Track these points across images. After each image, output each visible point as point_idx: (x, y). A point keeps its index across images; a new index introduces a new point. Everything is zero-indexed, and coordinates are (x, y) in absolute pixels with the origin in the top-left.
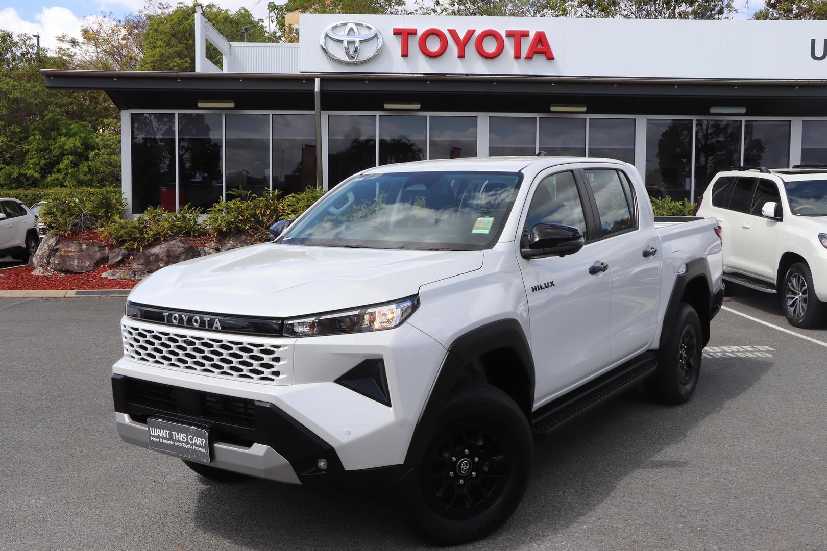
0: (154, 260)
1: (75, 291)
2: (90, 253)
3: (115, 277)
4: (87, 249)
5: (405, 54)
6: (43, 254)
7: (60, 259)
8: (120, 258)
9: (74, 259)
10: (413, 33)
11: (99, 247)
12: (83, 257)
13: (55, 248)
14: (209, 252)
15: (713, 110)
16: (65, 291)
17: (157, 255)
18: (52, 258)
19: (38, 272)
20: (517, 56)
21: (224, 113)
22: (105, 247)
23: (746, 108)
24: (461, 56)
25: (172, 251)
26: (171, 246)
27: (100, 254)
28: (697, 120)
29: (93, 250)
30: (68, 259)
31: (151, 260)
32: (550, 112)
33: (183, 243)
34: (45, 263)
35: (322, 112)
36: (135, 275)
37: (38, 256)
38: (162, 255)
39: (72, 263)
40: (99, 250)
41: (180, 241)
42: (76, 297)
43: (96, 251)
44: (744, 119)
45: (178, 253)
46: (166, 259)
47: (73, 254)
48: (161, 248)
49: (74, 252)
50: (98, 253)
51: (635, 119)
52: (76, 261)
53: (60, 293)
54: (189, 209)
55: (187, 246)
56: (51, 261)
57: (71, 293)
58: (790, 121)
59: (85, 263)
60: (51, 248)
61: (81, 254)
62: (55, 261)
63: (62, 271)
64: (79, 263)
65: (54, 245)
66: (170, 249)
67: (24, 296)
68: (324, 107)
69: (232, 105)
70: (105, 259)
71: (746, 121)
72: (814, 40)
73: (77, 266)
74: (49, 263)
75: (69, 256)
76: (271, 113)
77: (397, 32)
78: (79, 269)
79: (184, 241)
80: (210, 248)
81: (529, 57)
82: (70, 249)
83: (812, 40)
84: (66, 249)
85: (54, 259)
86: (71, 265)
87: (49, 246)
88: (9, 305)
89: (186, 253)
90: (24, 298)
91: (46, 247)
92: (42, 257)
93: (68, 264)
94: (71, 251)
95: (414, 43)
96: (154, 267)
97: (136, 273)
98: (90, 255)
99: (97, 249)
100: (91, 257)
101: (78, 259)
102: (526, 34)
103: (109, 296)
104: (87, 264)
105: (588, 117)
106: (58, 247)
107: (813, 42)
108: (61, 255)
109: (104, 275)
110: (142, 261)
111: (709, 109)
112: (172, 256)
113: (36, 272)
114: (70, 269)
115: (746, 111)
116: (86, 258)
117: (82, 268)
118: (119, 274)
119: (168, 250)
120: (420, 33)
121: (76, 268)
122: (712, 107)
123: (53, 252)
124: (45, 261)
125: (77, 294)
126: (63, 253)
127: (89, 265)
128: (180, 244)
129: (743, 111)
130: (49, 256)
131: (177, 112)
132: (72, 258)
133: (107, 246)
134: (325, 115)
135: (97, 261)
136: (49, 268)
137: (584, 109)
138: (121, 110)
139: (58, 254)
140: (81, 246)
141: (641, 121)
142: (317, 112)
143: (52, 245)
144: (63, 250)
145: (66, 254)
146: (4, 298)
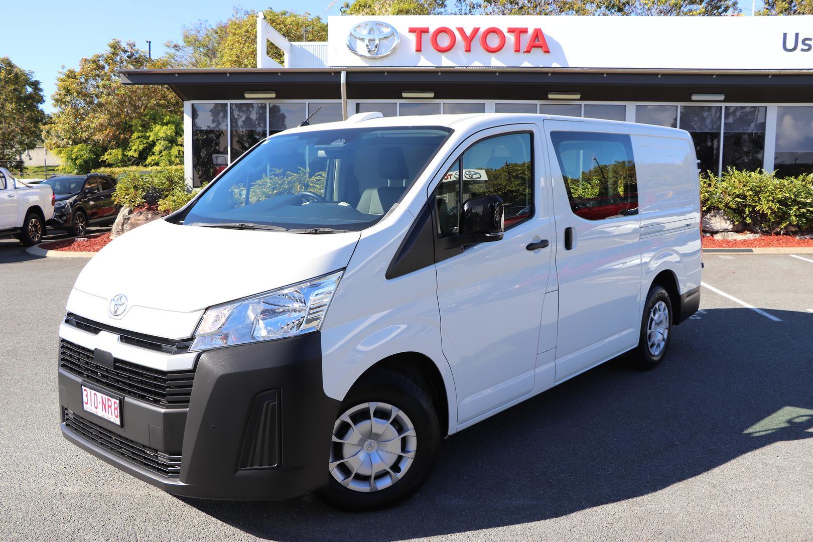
4: (153, 218)
5: (419, 50)
6: (119, 222)
7: (131, 227)
10: (426, 31)
13: (128, 217)
15: (694, 97)
18: (125, 226)
20: (517, 51)
21: (267, 102)
23: (725, 95)
24: (468, 50)
28: (681, 106)
32: (548, 99)
34: (121, 229)
35: (348, 100)
44: (724, 105)
47: (141, 222)
49: (142, 220)
51: (625, 106)
56: (124, 228)
58: (766, 107)
60: (125, 217)
68: (349, 96)
69: (274, 95)
71: (726, 107)
72: (786, 34)
74: (123, 230)
75: (138, 224)
76: (307, 101)
77: (412, 30)
81: (528, 51)
82: (139, 218)
83: (784, 34)
84: (136, 218)
85: (127, 226)
91: (121, 217)
92: (118, 225)
94: (139, 220)
95: (427, 38)
102: (525, 31)
105: (583, 103)
106: (130, 216)
107: (785, 35)
108: (131, 223)
111: (691, 95)
113: (112, 237)
115: (725, 98)
120: (432, 30)
122: (693, 94)
123: (126, 220)
124: (120, 227)
126: (133, 221)
129: (722, 97)
130: (123, 224)
131: (229, 102)
134: (352, 103)
137: (579, 97)
138: (183, 101)
139: (129, 222)
140: (148, 215)
141: (631, 107)
142: (344, 100)
143: (126, 215)
144: (134, 218)
145: (136, 222)
146: (82, 258)
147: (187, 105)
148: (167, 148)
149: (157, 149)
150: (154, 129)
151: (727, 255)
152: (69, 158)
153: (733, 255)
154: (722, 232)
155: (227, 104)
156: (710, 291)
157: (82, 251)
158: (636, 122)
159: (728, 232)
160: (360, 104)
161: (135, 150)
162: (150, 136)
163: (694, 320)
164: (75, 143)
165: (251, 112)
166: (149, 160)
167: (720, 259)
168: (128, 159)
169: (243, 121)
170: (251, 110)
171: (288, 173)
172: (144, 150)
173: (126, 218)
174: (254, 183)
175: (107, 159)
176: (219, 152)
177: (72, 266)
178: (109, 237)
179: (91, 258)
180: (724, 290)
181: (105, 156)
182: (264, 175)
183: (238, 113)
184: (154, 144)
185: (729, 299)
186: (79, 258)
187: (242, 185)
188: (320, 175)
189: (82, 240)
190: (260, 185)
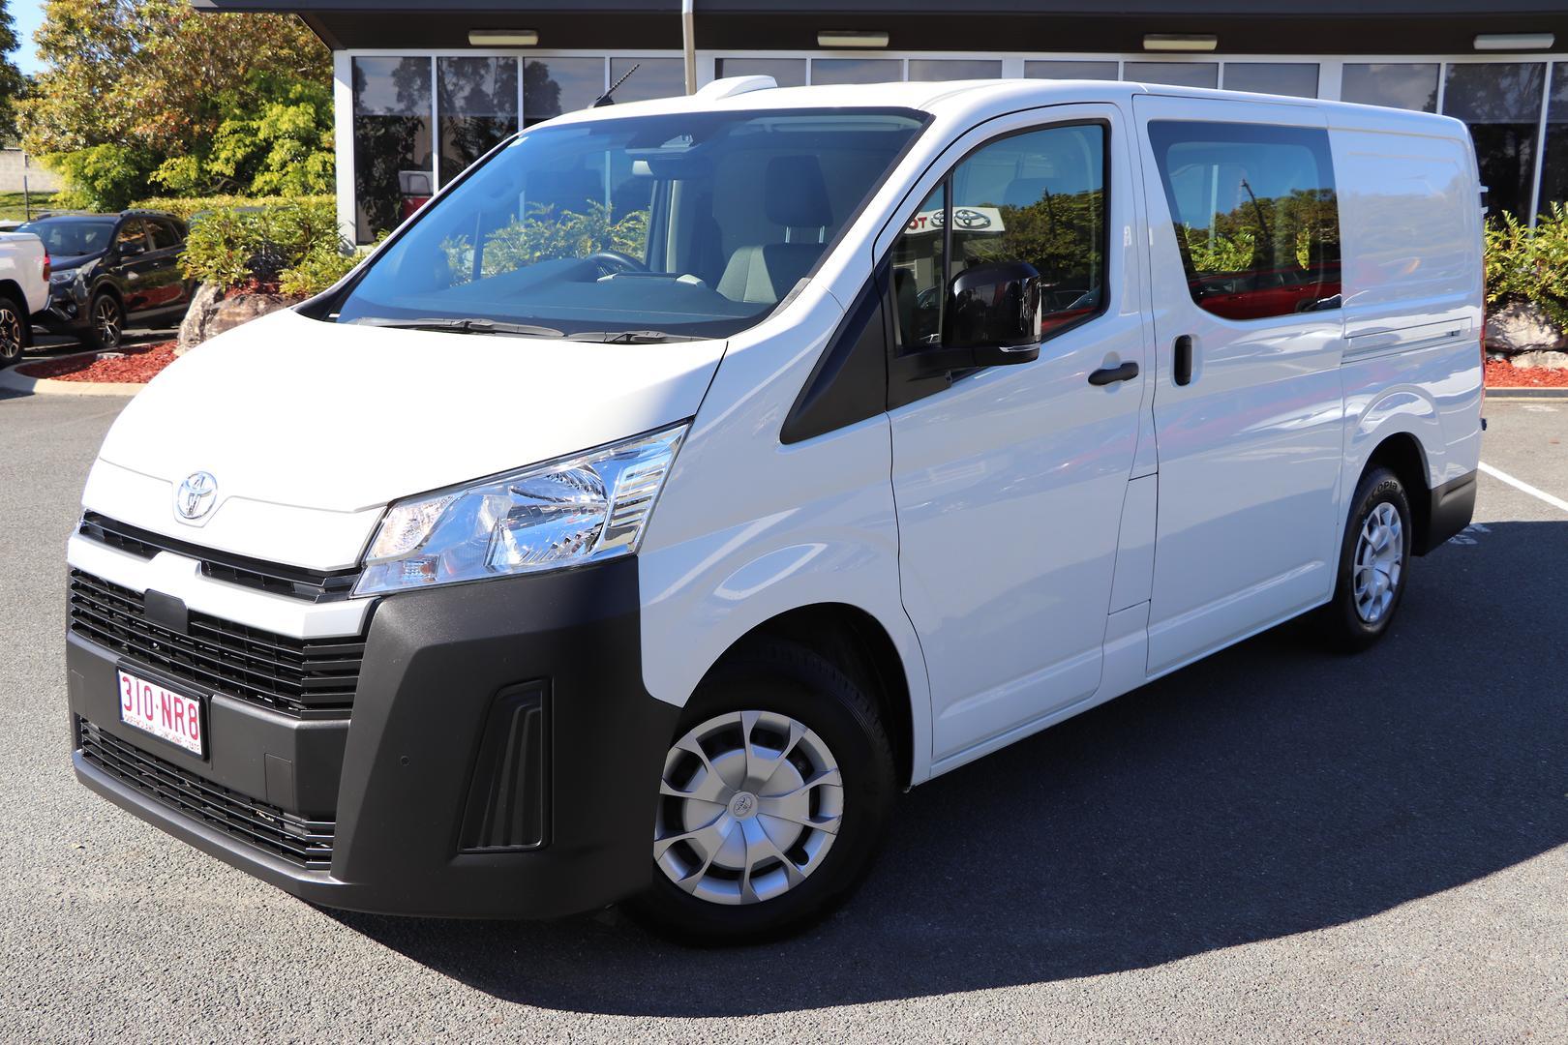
4: (268, 310)
6: (193, 320)
7: (220, 329)
13: (213, 308)
15: (1481, 43)
18: (207, 326)
21: (519, 55)
23: (1555, 37)
28: (1448, 64)
32: (1141, 50)
34: (196, 335)
35: (698, 52)
37: (187, 323)
44: (1550, 59)
47: (242, 318)
49: (244, 315)
51: (1319, 64)
56: (205, 331)
60: (206, 308)
62: (211, 331)
65: (211, 301)
68: (700, 44)
69: (533, 40)
71: (1555, 64)
74: (202, 336)
75: (236, 324)
76: (607, 54)
82: (237, 310)
84: (231, 310)
85: (210, 328)
87: (203, 304)
91: (199, 306)
92: (191, 324)
94: (239, 314)
105: (1222, 59)
106: (218, 305)
108: (221, 321)
111: (1473, 38)
115: (1555, 43)
122: (1479, 37)
123: (209, 314)
124: (197, 331)
126: (225, 317)
129: (1548, 42)
130: (202, 324)
131: (433, 54)
134: (707, 58)
137: (1212, 45)
138: (332, 50)
139: (216, 318)
140: (257, 305)
141: (1331, 67)
142: (689, 52)
143: (209, 302)
144: (226, 310)
145: (231, 319)
146: (114, 396)
147: (342, 59)
148: (300, 156)
149: (275, 157)
150: (269, 113)
151: (1542, 403)
152: (79, 174)
153: (1555, 403)
154: (1532, 351)
155: (430, 58)
156: (1500, 482)
157: (112, 381)
158: (1342, 100)
159: (1545, 351)
160: (725, 62)
161: (228, 160)
162: (259, 128)
163: (1460, 545)
164: (92, 141)
165: (482, 77)
166: (259, 182)
167: (1525, 411)
168: (212, 179)
169: (465, 98)
170: (483, 72)
171: (566, 212)
172: (247, 159)
173: (208, 311)
174: (491, 236)
175: (164, 179)
176: (413, 166)
177: (91, 414)
178: (171, 352)
179: (133, 397)
180: (1531, 482)
181: (161, 172)
182: (513, 216)
183: (454, 80)
184: (267, 147)
185: (1541, 500)
186: (107, 396)
187: (464, 240)
188: (635, 218)
189: (112, 357)
190: (504, 240)
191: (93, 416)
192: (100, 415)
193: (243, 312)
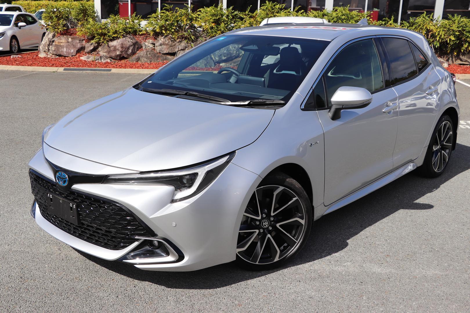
0: (113, 50)
1: (63, 68)
2: (74, 44)
3: (89, 60)
4: (72, 41)
6: (45, 44)
7: (55, 47)
8: (92, 48)
9: (64, 47)
11: (80, 40)
12: (69, 47)
13: (52, 40)
14: (148, 45)
16: (57, 68)
17: (115, 47)
18: (51, 47)
19: (42, 55)
22: (83, 40)
25: (124, 44)
26: (123, 41)
27: (80, 45)
29: (76, 42)
30: (60, 48)
31: (111, 49)
33: (132, 39)
34: (47, 49)
36: (101, 59)
37: (42, 45)
38: (118, 47)
39: (63, 50)
40: (79, 42)
41: (130, 38)
42: (64, 72)
43: (77, 43)
45: (128, 46)
46: (121, 49)
47: (63, 44)
48: (117, 42)
49: (64, 43)
50: (79, 44)
52: (65, 49)
53: (54, 69)
54: (136, 16)
55: (134, 41)
56: (50, 48)
57: (61, 69)
59: (71, 50)
60: (50, 40)
61: (68, 44)
62: (52, 48)
63: (57, 55)
64: (67, 50)
65: (51, 38)
66: (123, 43)
67: (32, 70)
70: (82, 49)
73: (66, 52)
74: (49, 50)
75: (61, 46)
78: (67, 54)
79: (132, 38)
80: (148, 43)
82: (61, 41)
84: (59, 41)
85: (52, 47)
86: (62, 51)
87: (49, 39)
88: (23, 75)
89: (133, 46)
90: (32, 71)
91: (47, 40)
92: (44, 46)
93: (61, 50)
94: (62, 43)
96: (113, 54)
97: (102, 58)
98: (73, 45)
99: (78, 41)
100: (74, 46)
101: (66, 48)
103: (84, 72)
104: (72, 51)
106: (54, 39)
108: (56, 45)
109: (81, 58)
110: (106, 50)
112: (125, 47)
113: (41, 55)
114: (62, 54)
116: (71, 47)
117: (69, 53)
118: (91, 58)
119: (122, 44)
121: (65, 53)
123: (51, 42)
124: (47, 48)
125: (65, 70)
126: (57, 43)
127: (73, 52)
128: (129, 40)
130: (49, 45)
132: (62, 47)
133: (84, 40)
135: (78, 49)
136: (49, 53)
139: (54, 44)
140: (68, 39)
144: (57, 41)
145: (59, 44)
146: (20, 71)
157: (18, 65)
171: (177, 8)
173: (50, 41)
174: (150, 16)
177: (13, 77)
178: (37, 55)
186: (17, 71)
187: (140, 18)
188: (200, 11)
189: (17, 57)
190: (155, 18)
191: (14, 78)
192: (16, 77)
193: (63, 42)
